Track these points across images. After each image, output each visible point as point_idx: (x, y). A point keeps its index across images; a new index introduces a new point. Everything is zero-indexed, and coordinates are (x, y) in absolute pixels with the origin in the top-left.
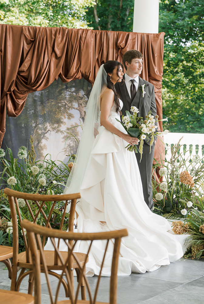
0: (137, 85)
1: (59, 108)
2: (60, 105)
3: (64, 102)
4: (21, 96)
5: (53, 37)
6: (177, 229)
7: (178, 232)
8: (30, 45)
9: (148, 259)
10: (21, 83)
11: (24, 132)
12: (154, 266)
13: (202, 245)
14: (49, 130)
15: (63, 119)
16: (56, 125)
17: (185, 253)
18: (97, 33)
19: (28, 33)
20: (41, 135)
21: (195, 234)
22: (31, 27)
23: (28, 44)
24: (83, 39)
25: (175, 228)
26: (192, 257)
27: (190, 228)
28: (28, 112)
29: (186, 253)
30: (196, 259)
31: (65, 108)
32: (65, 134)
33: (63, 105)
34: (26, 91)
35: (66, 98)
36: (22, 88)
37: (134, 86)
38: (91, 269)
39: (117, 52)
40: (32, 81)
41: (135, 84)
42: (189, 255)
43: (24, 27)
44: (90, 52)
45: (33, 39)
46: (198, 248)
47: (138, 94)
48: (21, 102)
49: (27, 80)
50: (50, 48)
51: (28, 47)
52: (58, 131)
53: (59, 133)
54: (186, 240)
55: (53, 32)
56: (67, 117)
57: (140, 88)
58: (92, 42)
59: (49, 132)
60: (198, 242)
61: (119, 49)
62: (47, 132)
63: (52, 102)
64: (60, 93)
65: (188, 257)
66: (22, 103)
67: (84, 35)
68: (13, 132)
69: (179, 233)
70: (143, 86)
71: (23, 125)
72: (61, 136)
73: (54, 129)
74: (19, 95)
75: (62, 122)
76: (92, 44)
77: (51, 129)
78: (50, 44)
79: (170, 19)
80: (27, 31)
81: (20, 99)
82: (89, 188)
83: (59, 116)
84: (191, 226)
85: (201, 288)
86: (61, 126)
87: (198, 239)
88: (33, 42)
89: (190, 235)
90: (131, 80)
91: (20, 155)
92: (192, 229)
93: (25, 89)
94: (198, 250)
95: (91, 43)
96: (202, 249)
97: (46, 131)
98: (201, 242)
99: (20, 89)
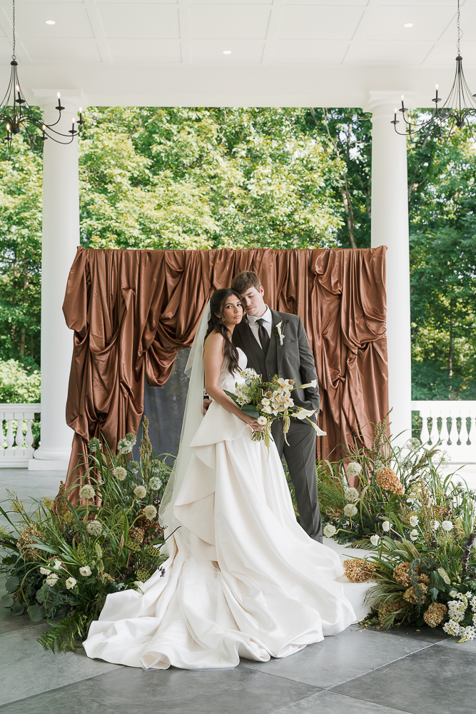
0: (268, 326)
4: (168, 355)
5: (211, 264)
6: (353, 573)
7: (354, 579)
8: (177, 279)
9: (279, 633)
10: (166, 337)
11: (176, 408)
12: (289, 645)
13: (396, 603)
17: (366, 616)
18: (280, 254)
19: (173, 263)
21: (386, 583)
22: (178, 252)
23: (173, 277)
24: (257, 265)
25: (348, 572)
26: (379, 624)
27: (377, 571)
28: (181, 379)
29: (370, 617)
30: (383, 630)
34: (174, 348)
36: (167, 344)
37: (263, 329)
38: (163, 655)
39: (311, 281)
40: (182, 332)
41: (265, 325)
42: (374, 620)
43: (166, 253)
44: (269, 283)
45: (181, 269)
46: (389, 608)
47: (272, 343)
48: (166, 365)
49: (175, 332)
50: (206, 281)
51: (174, 283)
54: (367, 593)
55: (211, 257)
57: (274, 329)
58: (272, 268)
60: (388, 597)
61: (315, 275)
65: (371, 625)
66: (168, 366)
67: (258, 258)
68: (160, 408)
69: (357, 580)
70: (279, 326)
71: (175, 398)
74: (164, 354)
76: (272, 271)
78: (208, 275)
79: (452, 238)
80: (172, 258)
81: (165, 359)
82: (190, 505)
84: (380, 568)
85: (353, 700)
87: (389, 592)
88: (181, 273)
89: (376, 584)
90: (257, 321)
91: (121, 447)
92: (380, 573)
93: (173, 346)
94: (389, 612)
95: (270, 269)
96: (396, 610)
98: (394, 597)
99: (165, 345)
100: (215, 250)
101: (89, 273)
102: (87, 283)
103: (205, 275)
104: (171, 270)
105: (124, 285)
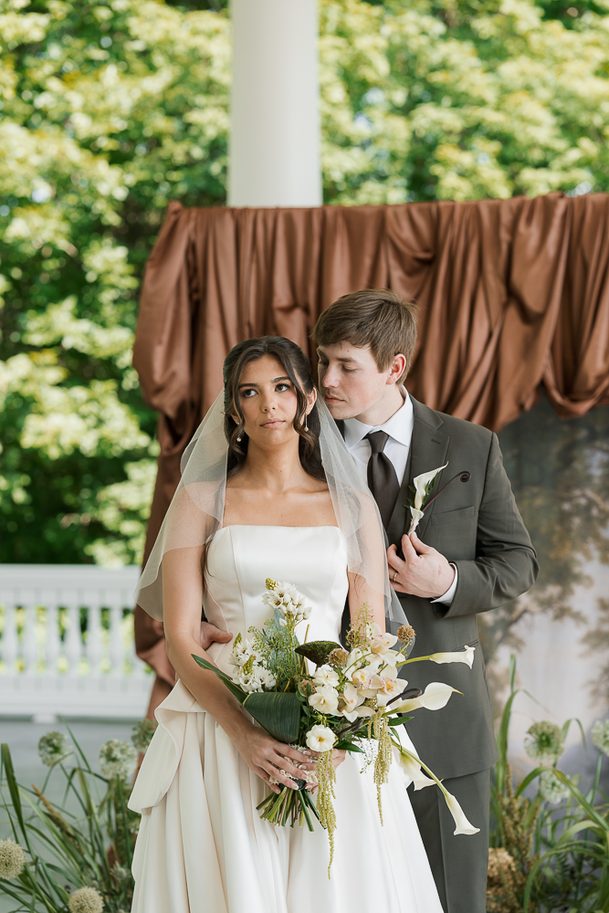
1: (564, 518)
2: (566, 506)
3: (584, 496)
5: (505, 236)
8: (418, 279)
14: (525, 611)
15: (579, 563)
16: (553, 590)
19: (407, 235)
20: (493, 630)
23: (408, 272)
31: (588, 519)
32: (592, 625)
33: (577, 506)
35: (589, 478)
37: (385, 464)
43: (390, 213)
45: (426, 251)
50: (493, 283)
52: (562, 613)
53: (569, 622)
55: (506, 218)
56: (596, 554)
59: (527, 617)
62: (520, 616)
63: (534, 496)
64: (567, 459)
72: (573, 633)
73: (546, 604)
75: (577, 578)
77: (534, 607)
78: (496, 265)
80: (405, 224)
83: (566, 553)
86: (571, 592)
88: (427, 262)
90: (368, 437)
97: (515, 615)
100: (518, 200)
101: (195, 270)
102: (190, 296)
103: (489, 266)
104: (399, 255)
105: (282, 296)
